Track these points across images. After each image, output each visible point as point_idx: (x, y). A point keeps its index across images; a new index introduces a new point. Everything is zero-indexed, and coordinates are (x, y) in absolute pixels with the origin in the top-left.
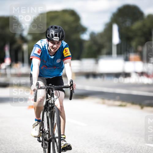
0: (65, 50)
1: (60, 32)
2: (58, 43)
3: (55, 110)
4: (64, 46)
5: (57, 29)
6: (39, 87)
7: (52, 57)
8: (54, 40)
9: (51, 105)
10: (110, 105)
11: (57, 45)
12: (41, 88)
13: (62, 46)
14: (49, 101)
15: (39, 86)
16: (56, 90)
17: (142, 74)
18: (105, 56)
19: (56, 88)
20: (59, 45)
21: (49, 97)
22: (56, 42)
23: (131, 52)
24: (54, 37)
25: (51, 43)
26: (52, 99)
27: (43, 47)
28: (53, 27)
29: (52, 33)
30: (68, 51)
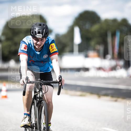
0: (51, 46)
1: (44, 29)
2: (42, 40)
3: (43, 105)
4: (50, 42)
5: (41, 27)
6: (29, 82)
7: (38, 53)
8: (37, 37)
9: (39, 100)
10: (72, 95)
11: (41, 42)
12: (30, 82)
13: (48, 42)
14: (37, 95)
15: (29, 80)
16: (45, 85)
17: (100, 69)
18: (67, 53)
19: (45, 83)
20: (43, 41)
21: (37, 91)
22: (40, 40)
23: (91, 50)
24: (37, 35)
25: (35, 40)
26: (40, 93)
27: (29, 43)
28: (38, 24)
29: (35, 30)
30: (54, 47)
